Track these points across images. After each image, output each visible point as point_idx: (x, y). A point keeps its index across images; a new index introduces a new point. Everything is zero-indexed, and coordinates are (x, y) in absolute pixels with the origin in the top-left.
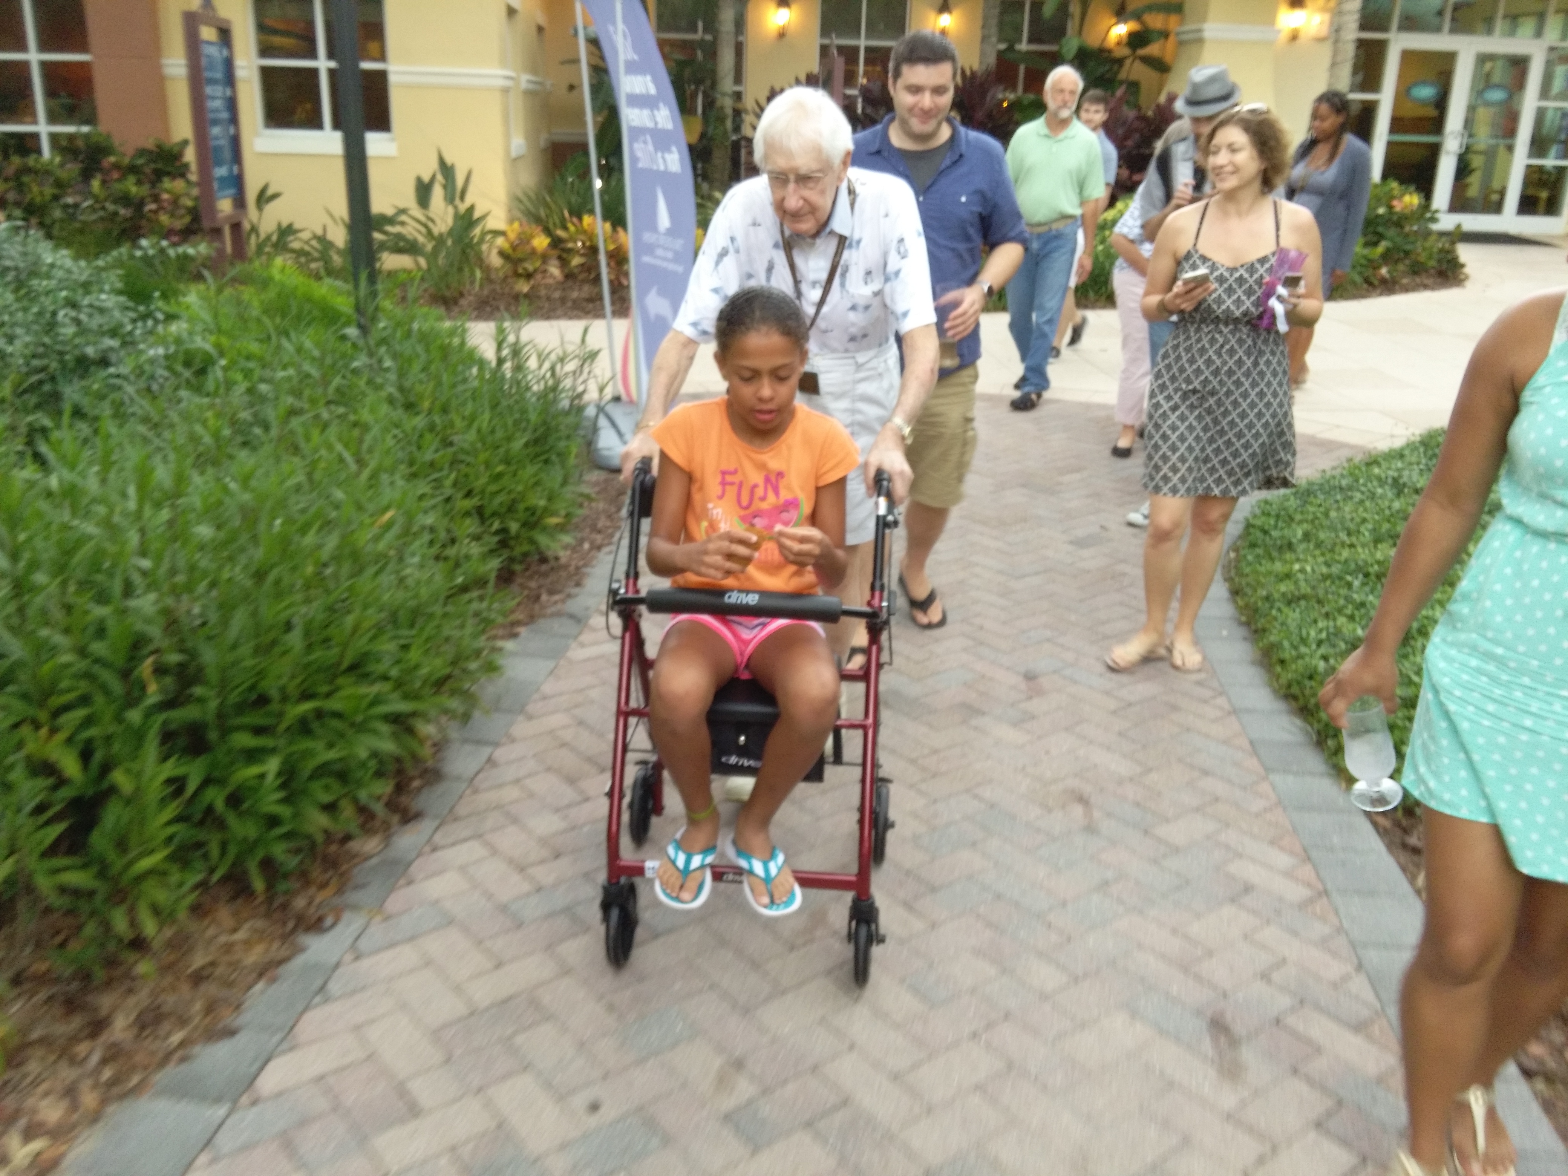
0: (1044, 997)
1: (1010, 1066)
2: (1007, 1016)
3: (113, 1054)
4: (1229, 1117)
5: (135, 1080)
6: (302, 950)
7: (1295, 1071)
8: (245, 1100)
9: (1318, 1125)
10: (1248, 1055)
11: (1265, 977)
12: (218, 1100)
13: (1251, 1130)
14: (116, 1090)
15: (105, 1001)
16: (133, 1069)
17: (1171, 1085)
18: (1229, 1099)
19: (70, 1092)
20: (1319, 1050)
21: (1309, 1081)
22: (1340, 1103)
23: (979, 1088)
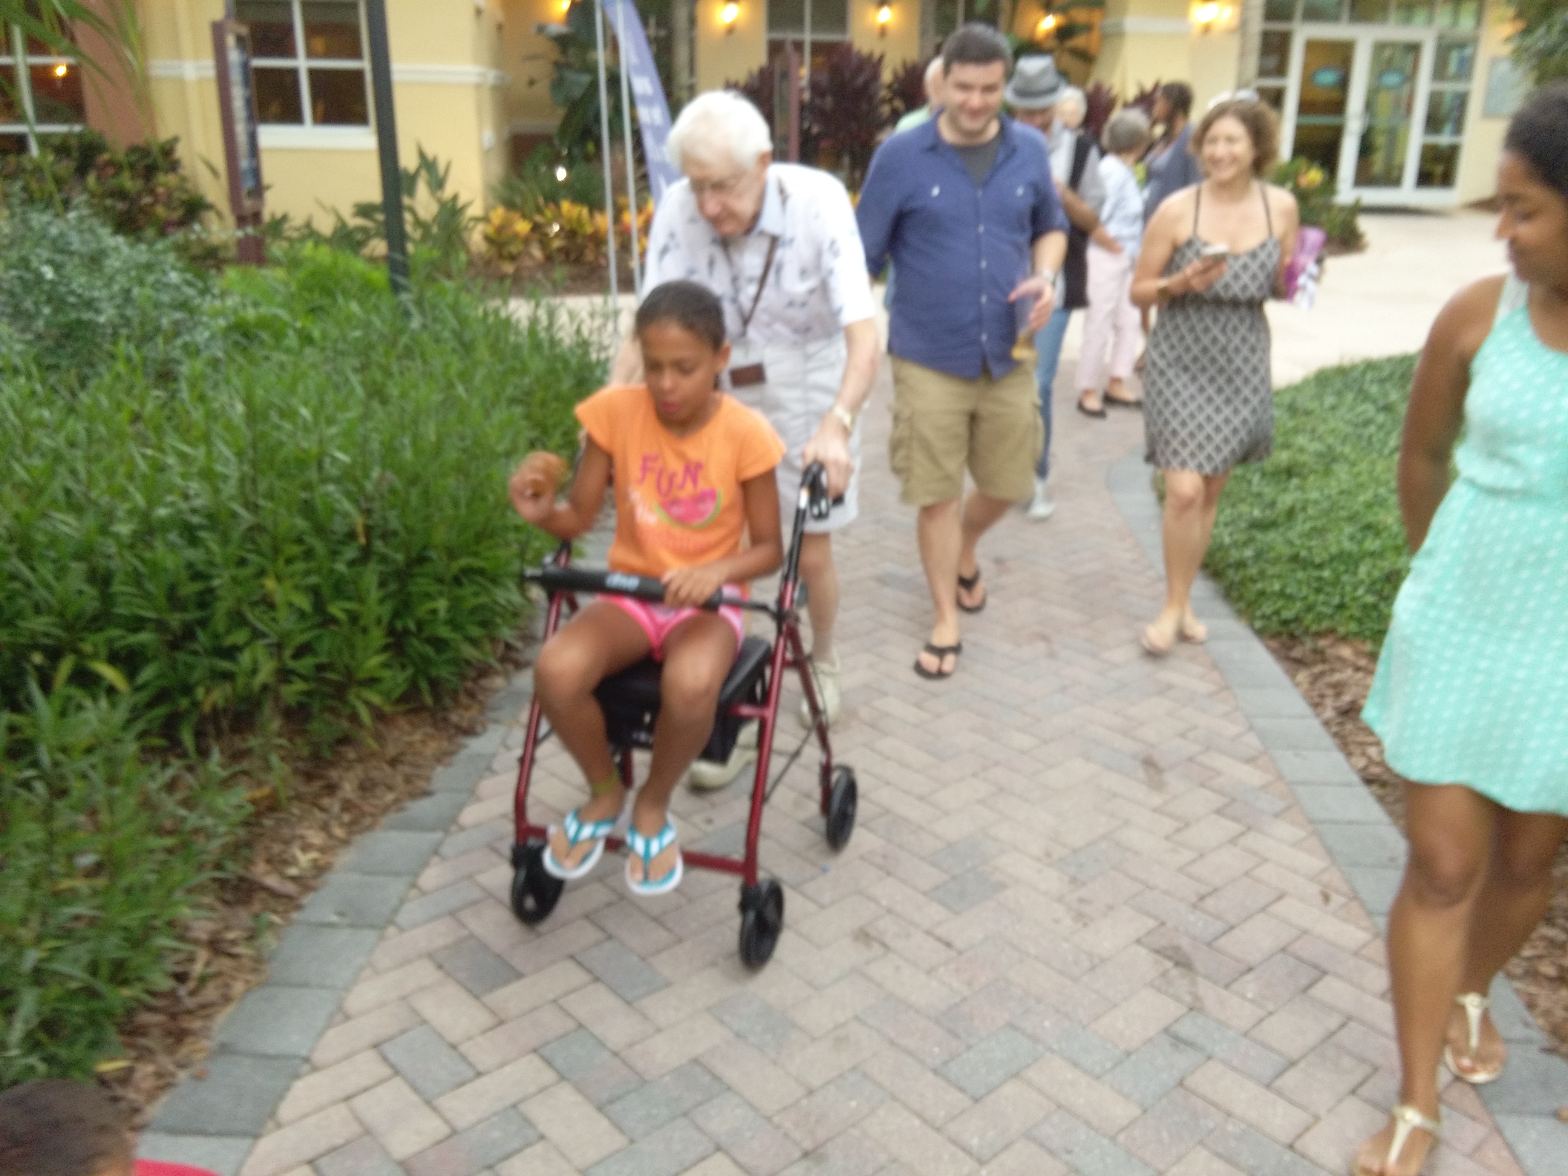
0: (1023, 752)
1: (1002, 790)
2: (997, 764)
3: (347, 806)
4: (1155, 810)
5: (368, 821)
6: (465, 746)
7: (1202, 785)
8: (453, 828)
9: (1219, 812)
10: (1170, 778)
11: (1183, 735)
12: (432, 829)
13: (1171, 816)
14: (355, 828)
15: (334, 774)
16: (363, 815)
17: (1115, 795)
18: (1156, 800)
19: (325, 827)
20: (1219, 773)
21: (1213, 790)
22: (1233, 800)
23: (981, 802)
